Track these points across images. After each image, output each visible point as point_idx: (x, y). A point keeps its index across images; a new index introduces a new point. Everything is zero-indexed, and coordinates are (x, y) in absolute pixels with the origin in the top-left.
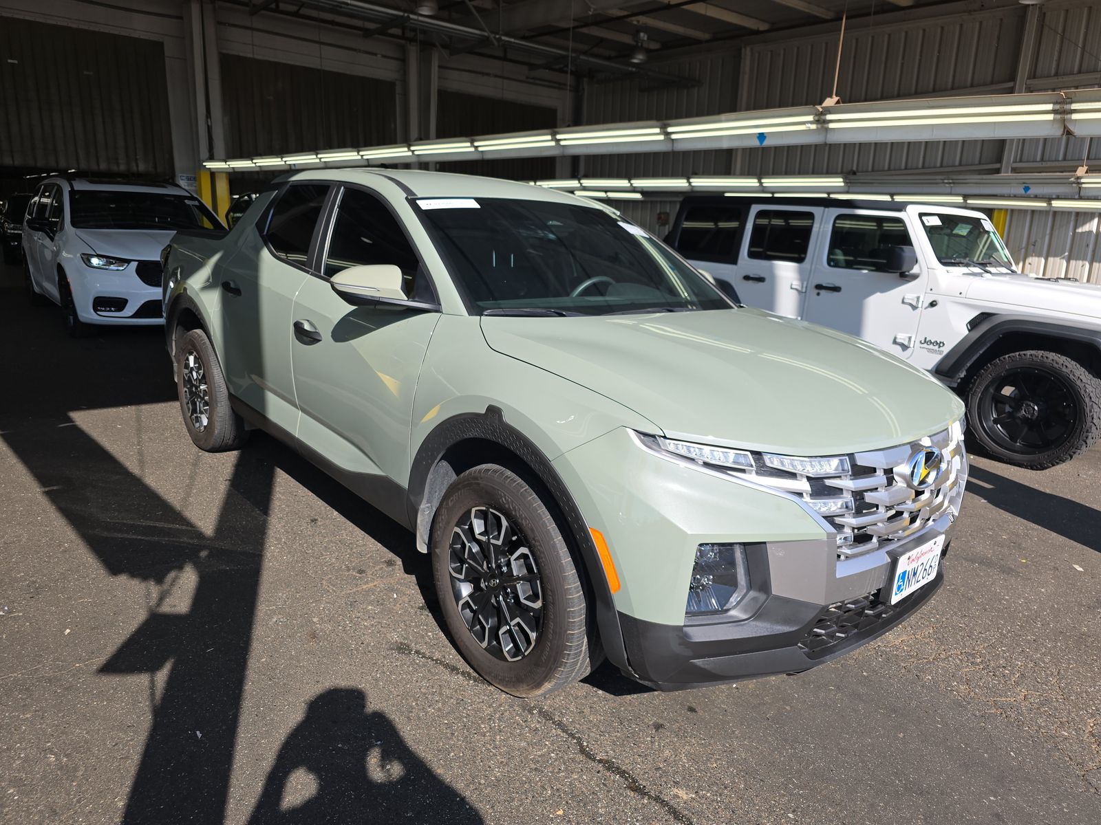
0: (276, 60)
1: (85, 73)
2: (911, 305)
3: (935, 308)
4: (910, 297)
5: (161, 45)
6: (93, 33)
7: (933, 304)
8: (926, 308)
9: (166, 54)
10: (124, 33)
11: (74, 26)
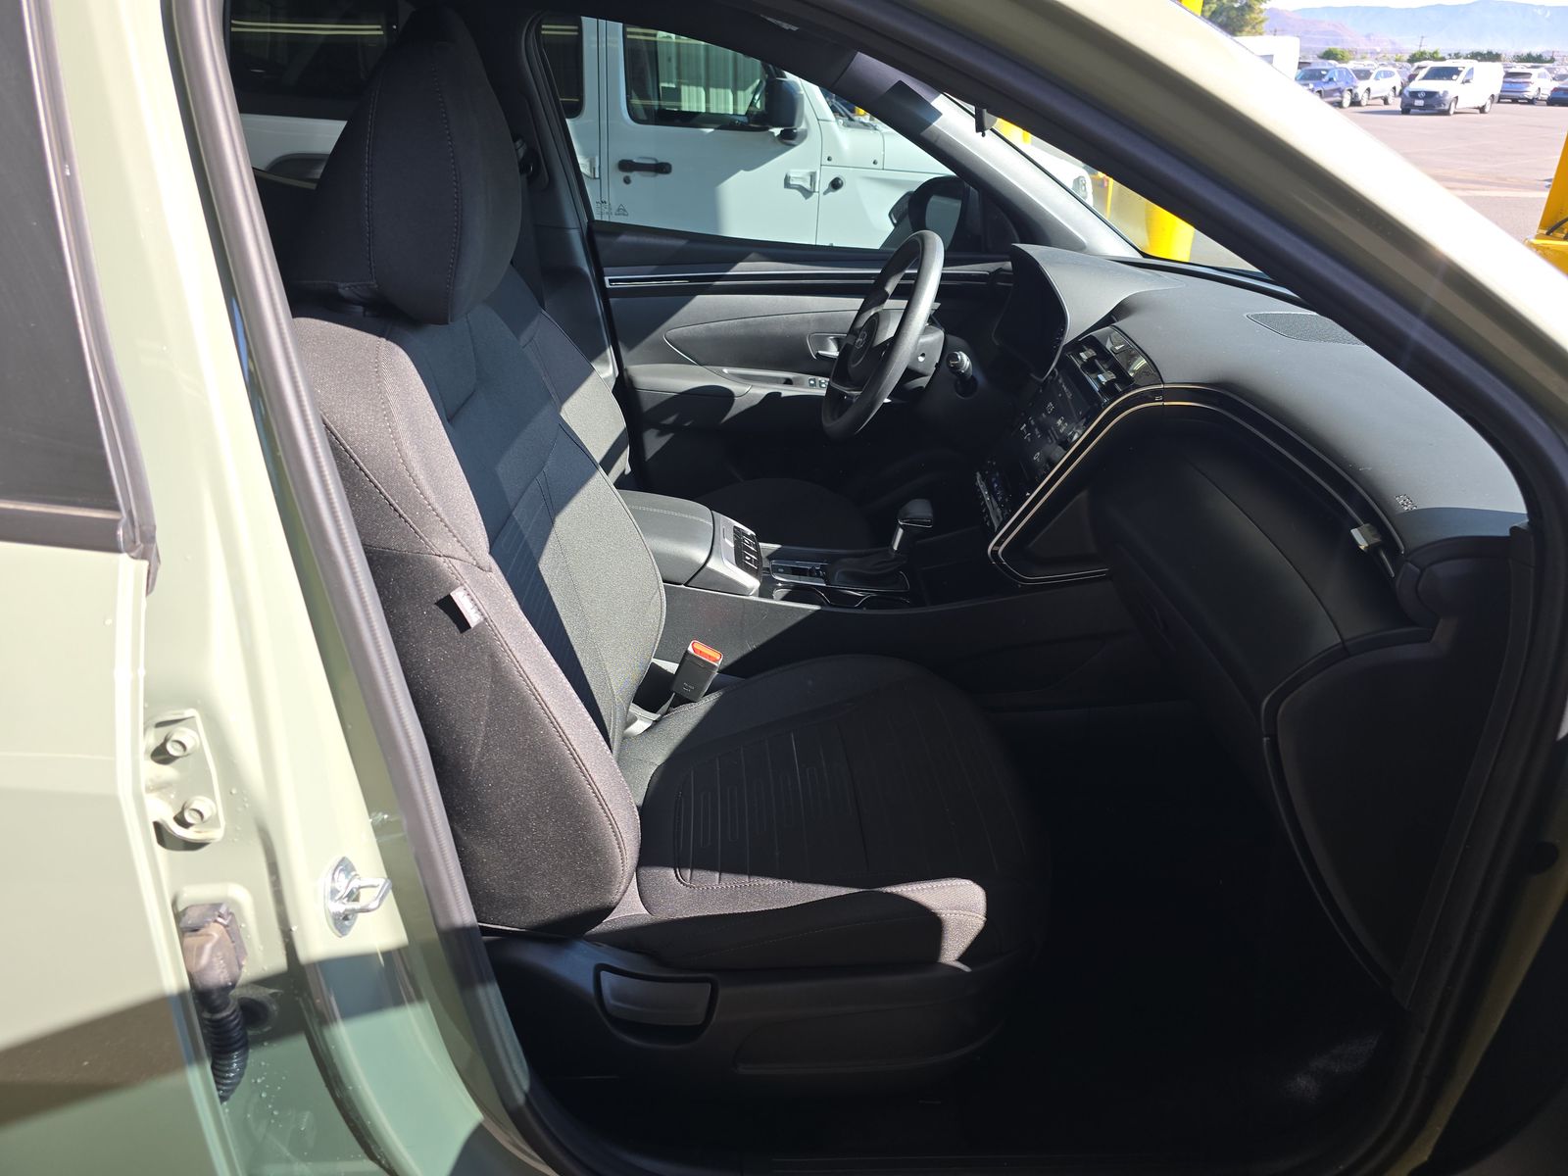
2: (801, 189)
3: (839, 191)
4: (799, 176)
7: (836, 185)
8: (825, 193)
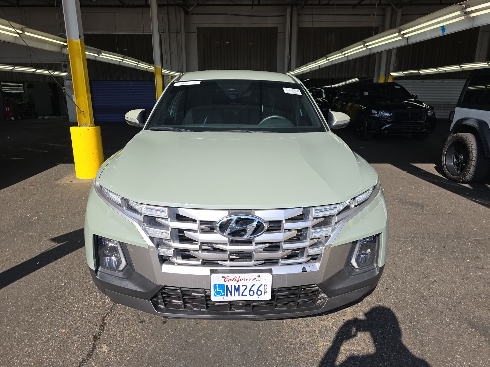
0: (322, 26)
1: (250, 43)
5: (276, 28)
6: (254, 28)
9: (278, 32)
10: (264, 26)
11: (247, 26)
